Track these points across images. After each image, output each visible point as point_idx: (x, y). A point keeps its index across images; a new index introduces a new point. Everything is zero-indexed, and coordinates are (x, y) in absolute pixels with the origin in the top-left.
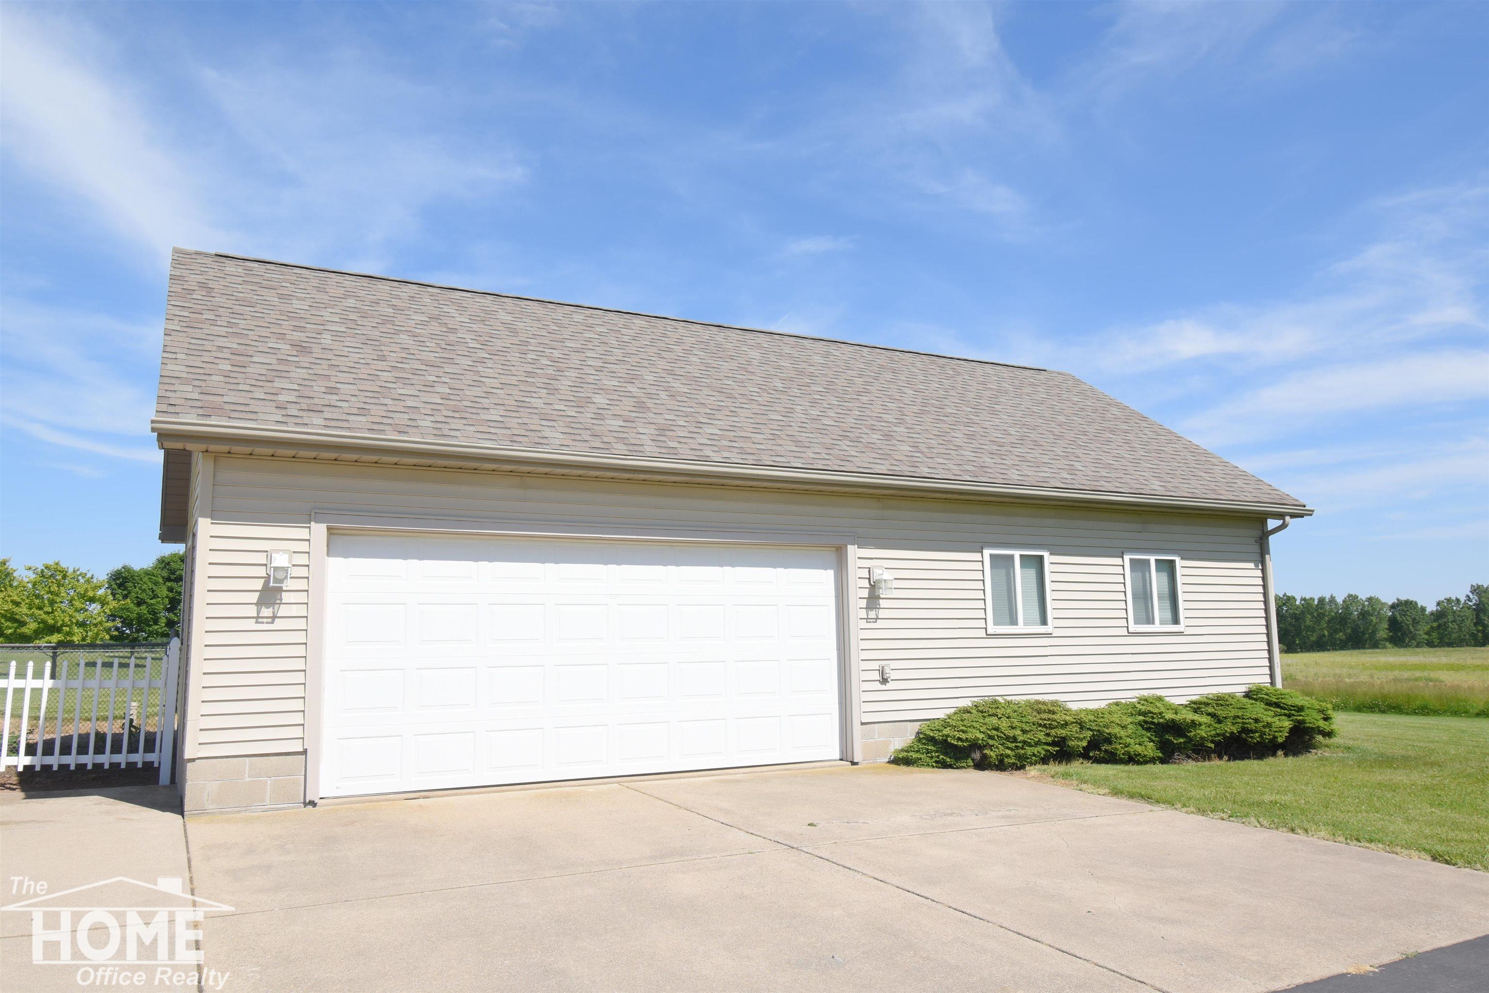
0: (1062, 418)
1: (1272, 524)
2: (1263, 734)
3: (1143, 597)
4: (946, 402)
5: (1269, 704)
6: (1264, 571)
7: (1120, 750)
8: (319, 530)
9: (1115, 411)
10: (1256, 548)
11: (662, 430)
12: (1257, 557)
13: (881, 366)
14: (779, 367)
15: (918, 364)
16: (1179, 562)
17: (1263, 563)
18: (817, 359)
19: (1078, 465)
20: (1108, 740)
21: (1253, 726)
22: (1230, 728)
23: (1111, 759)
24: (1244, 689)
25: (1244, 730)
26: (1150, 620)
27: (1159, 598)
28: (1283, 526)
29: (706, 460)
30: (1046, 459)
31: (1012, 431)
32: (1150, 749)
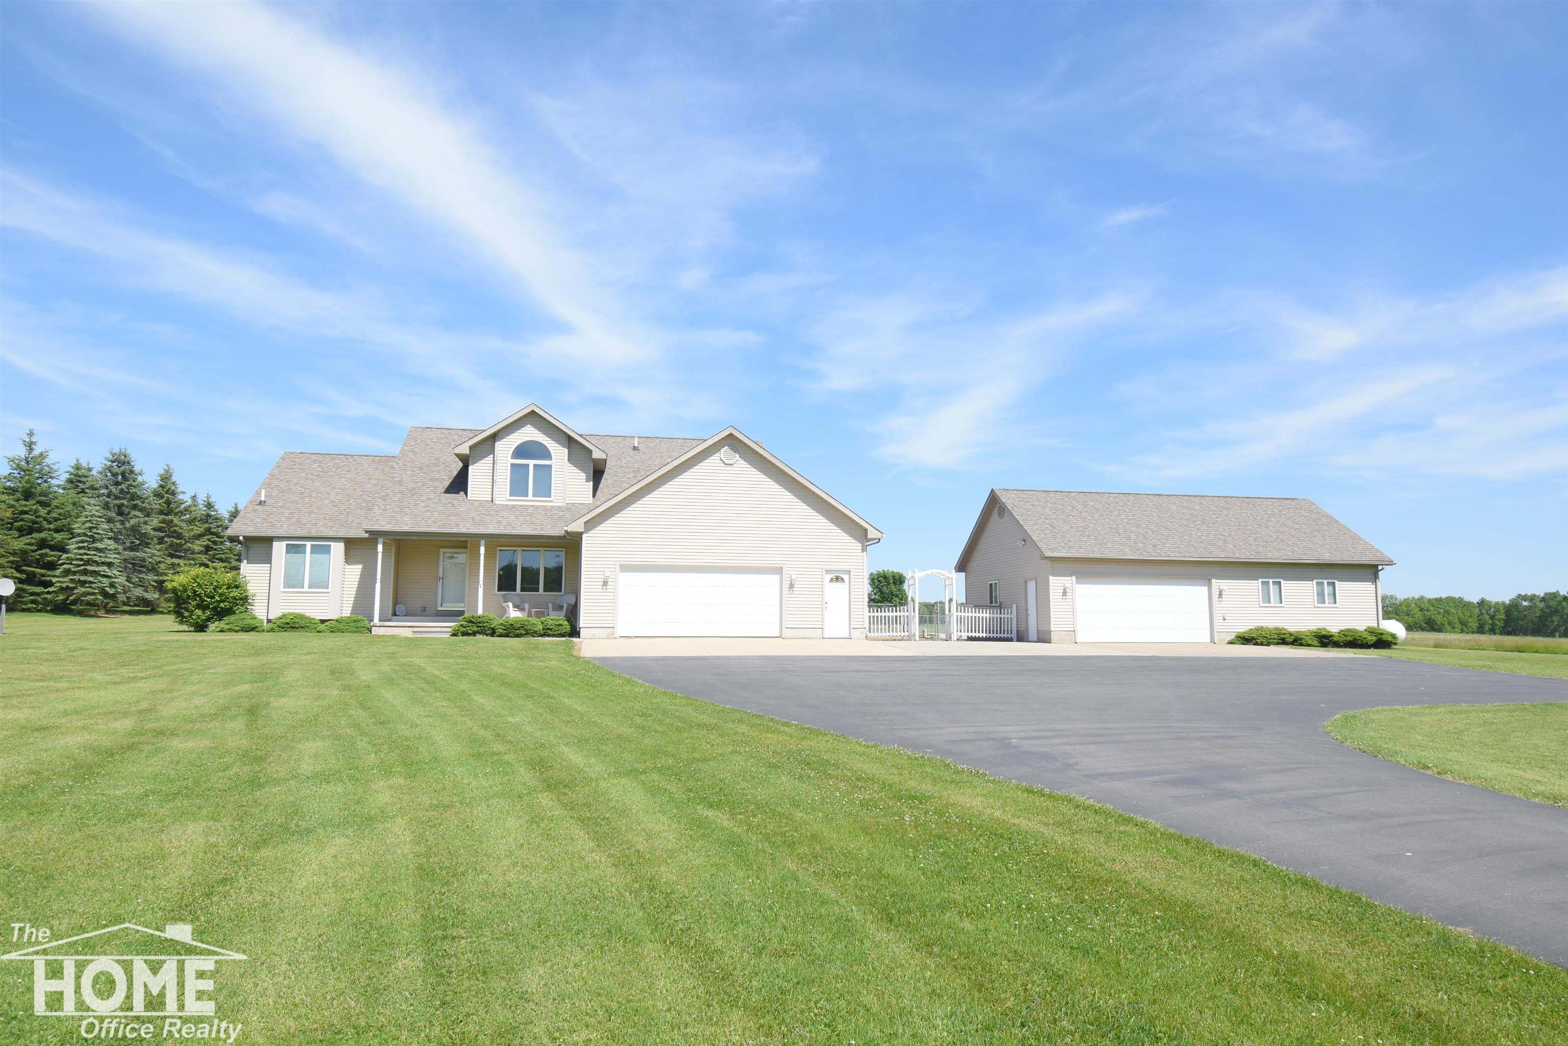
0: (1297, 526)
1: (1380, 567)
2: (1362, 641)
3: (1321, 595)
4: (1248, 523)
5: (1370, 632)
6: (1376, 585)
7: (1304, 643)
8: (1074, 578)
9: (1324, 519)
10: (1373, 577)
11: (1154, 546)
12: (1373, 580)
13: (1222, 508)
14: (1184, 514)
15: (1238, 504)
16: (1337, 582)
17: (1376, 582)
18: (1197, 507)
19: (1296, 549)
20: (1301, 639)
21: (1358, 638)
22: (1349, 638)
23: (1301, 645)
24: (1365, 628)
25: (1355, 639)
26: (1324, 603)
27: (1328, 595)
28: (1383, 569)
29: (1169, 556)
30: (1284, 547)
31: (1273, 535)
32: (1316, 643)
